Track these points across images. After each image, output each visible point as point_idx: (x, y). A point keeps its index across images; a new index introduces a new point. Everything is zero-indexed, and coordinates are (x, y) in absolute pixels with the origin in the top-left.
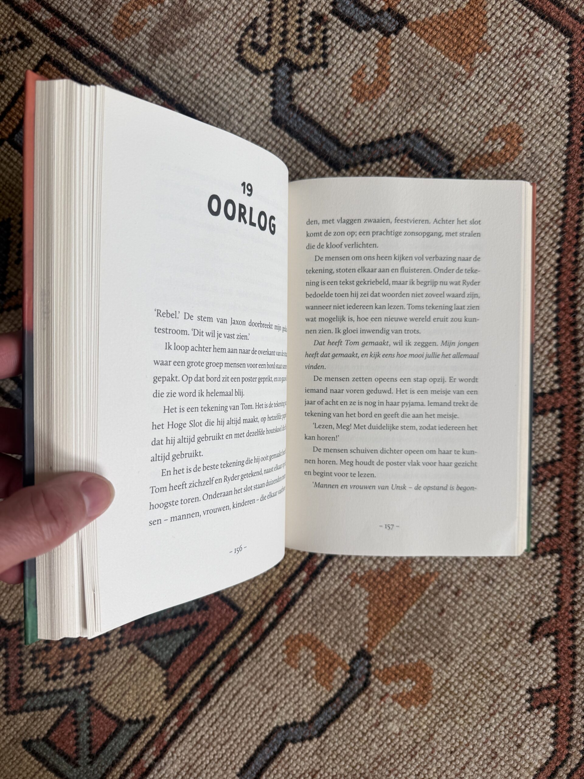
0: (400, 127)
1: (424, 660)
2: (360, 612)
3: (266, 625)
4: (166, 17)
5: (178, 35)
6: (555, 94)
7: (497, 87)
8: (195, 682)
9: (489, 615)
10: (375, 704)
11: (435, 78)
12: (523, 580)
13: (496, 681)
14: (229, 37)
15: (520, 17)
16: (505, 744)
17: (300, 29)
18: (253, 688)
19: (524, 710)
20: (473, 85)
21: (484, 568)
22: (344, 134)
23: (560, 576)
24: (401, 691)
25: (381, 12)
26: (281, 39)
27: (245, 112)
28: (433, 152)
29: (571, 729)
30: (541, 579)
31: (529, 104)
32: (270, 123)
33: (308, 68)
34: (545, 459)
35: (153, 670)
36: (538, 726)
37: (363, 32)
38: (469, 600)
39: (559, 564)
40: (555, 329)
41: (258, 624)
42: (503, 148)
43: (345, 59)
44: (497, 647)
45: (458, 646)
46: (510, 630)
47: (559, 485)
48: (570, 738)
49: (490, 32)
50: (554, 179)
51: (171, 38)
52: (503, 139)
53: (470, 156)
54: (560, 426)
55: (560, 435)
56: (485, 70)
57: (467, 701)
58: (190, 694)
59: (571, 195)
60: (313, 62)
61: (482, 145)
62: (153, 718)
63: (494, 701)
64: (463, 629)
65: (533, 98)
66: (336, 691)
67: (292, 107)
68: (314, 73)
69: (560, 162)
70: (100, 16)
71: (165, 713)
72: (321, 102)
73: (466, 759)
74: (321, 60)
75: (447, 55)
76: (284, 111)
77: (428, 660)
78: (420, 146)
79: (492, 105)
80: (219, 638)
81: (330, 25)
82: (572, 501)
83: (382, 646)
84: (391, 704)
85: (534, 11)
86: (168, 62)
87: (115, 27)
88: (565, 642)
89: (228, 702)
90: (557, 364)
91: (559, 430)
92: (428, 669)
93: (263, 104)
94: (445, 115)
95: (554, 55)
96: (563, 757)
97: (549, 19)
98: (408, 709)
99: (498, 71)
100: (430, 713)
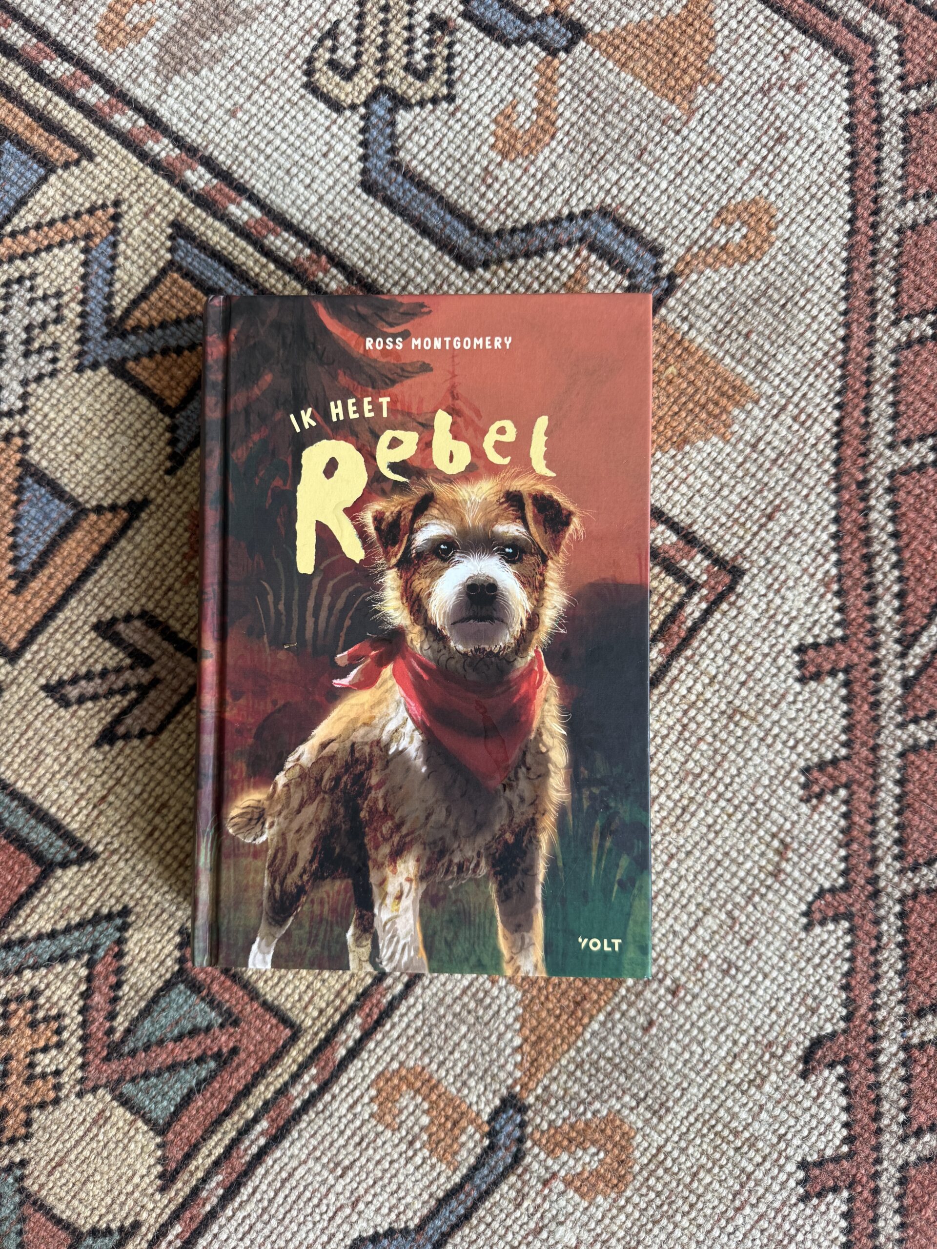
0: (574, 201)
1: (619, 1111)
2: (507, 1027)
3: (342, 1052)
4: (187, 16)
5: (207, 46)
6: (826, 152)
7: (733, 139)
8: (213, 1158)
9: (729, 1030)
10: (533, 1194)
11: (631, 123)
12: (788, 968)
13: (745, 1149)
14: (292, 50)
15: (769, 31)
17: (409, 41)
18: (318, 1168)
19: (794, 1200)
20: (693, 137)
21: (721, 948)
22: (482, 210)
23: (852, 960)
24: (579, 1169)
25: (542, 17)
26: (379, 55)
27: (316, 171)
28: (628, 243)
29: (876, 1234)
30: (819, 965)
31: (785, 168)
32: (359, 191)
33: (422, 104)
34: (821, 756)
35: (139, 1137)
36: (818, 1229)
37: (514, 47)
38: (695, 1004)
39: (848, 939)
40: (835, 536)
41: (328, 1051)
42: (745, 237)
43: (482, 90)
44: (745, 1086)
45: (678, 1085)
46: (767, 1057)
47: (846, 802)
49: (720, 52)
50: (829, 289)
51: (194, 49)
52: (744, 223)
53: (689, 249)
54: (845, 699)
55: (846, 715)
56: (714, 112)
57: (695, 1185)
58: (204, 1180)
59: (856, 316)
60: (430, 94)
61: (709, 233)
62: (136, 1225)
63: (742, 1186)
64: (687, 1055)
65: (791, 159)
66: (465, 1171)
67: (396, 166)
68: (433, 111)
69: (838, 262)
70: (76, 11)
71: (160, 1215)
72: (443, 158)
74: (445, 90)
75: (651, 87)
76: (381, 172)
77: (626, 1112)
78: (606, 232)
79: (724, 169)
80: (258, 1076)
81: (459, 35)
82: (869, 828)
83: (546, 1088)
84: (562, 1194)
85: (791, 21)
86: (188, 89)
87: (102, 30)
88: (862, 1077)
89: (272, 1194)
90: (838, 594)
91: (844, 707)
92: (626, 1128)
93: (346, 159)
94: (648, 183)
95: (825, 91)
97: (816, 35)
98: (592, 1202)
99: (733, 114)
100: (630, 1208)
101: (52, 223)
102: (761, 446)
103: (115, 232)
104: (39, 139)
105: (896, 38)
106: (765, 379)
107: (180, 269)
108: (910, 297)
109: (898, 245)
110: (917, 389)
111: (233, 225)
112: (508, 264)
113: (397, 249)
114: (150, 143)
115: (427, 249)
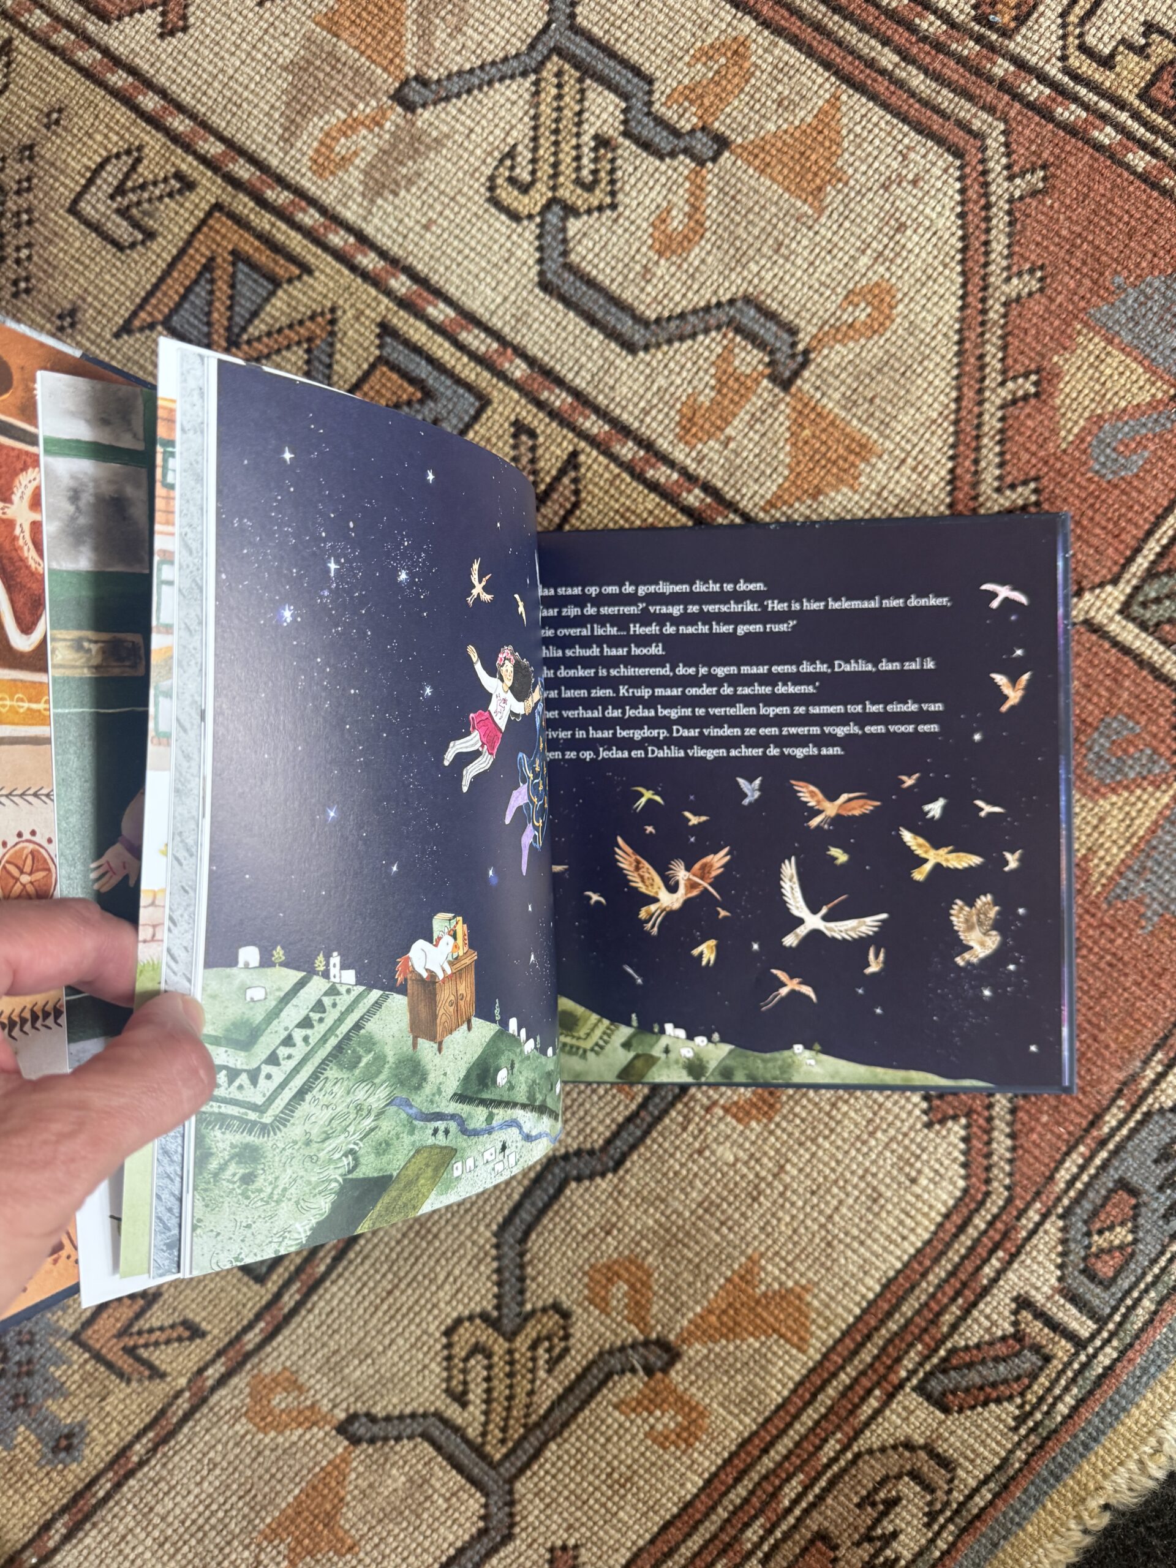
0: (721, 291)
4: (386, 147)
5: (404, 171)
6: (941, 238)
10: (697, 1119)
11: (769, 222)
14: (477, 169)
15: (889, 134)
16: (893, 1179)
19: (919, 1126)
20: (823, 231)
22: (642, 302)
24: (736, 1100)
25: (692, 131)
26: (551, 172)
27: (500, 275)
28: (768, 325)
29: (989, 1155)
31: (904, 254)
32: (537, 290)
33: (589, 212)
36: (941, 1150)
37: (668, 160)
42: (869, 315)
43: (641, 198)
48: (988, 1169)
49: (846, 155)
50: (943, 357)
51: (393, 175)
52: (868, 304)
53: (821, 328)
56: (841, 208)
59: (966, 380)
60: (596, 203)
61: (838, 313)
63: (875, 1114)
65: (910, 246)
66: (641, 1102)
67: (569, 267)
68: (598, 218)
69: (951, 333)
70: (292, 146)
72: (608, 259)
73: (835, 1202)
74: (608, 200)
75: (787, 189)
76: (555, 273)
78: (749, 317)
79: (851, 257)
81: (620, 151)
84: (721, 1119)
85: (909, 124)
86: (390, 209)
87: (315, 162)
93: (525, 263)
94: (785, 273)
95: (939, 184)
96: (980, 1197)
97: (930, 135)
98: (747, 1126)
99: (858, 209)
100: (779, 1132)
101: (280, 331)
102: (885, 494)
103: (332, 334)
104: (264, 257)
105: (1003, 132)
106: (888, 437)
107: (387, 363)
108: (1016, 361)
109: (1005, 316)
110: (1021, 440)
111: (431, 324)
112: (665, 348)
113: (571, 339)
114: (359, 257)
115: (596, 338)
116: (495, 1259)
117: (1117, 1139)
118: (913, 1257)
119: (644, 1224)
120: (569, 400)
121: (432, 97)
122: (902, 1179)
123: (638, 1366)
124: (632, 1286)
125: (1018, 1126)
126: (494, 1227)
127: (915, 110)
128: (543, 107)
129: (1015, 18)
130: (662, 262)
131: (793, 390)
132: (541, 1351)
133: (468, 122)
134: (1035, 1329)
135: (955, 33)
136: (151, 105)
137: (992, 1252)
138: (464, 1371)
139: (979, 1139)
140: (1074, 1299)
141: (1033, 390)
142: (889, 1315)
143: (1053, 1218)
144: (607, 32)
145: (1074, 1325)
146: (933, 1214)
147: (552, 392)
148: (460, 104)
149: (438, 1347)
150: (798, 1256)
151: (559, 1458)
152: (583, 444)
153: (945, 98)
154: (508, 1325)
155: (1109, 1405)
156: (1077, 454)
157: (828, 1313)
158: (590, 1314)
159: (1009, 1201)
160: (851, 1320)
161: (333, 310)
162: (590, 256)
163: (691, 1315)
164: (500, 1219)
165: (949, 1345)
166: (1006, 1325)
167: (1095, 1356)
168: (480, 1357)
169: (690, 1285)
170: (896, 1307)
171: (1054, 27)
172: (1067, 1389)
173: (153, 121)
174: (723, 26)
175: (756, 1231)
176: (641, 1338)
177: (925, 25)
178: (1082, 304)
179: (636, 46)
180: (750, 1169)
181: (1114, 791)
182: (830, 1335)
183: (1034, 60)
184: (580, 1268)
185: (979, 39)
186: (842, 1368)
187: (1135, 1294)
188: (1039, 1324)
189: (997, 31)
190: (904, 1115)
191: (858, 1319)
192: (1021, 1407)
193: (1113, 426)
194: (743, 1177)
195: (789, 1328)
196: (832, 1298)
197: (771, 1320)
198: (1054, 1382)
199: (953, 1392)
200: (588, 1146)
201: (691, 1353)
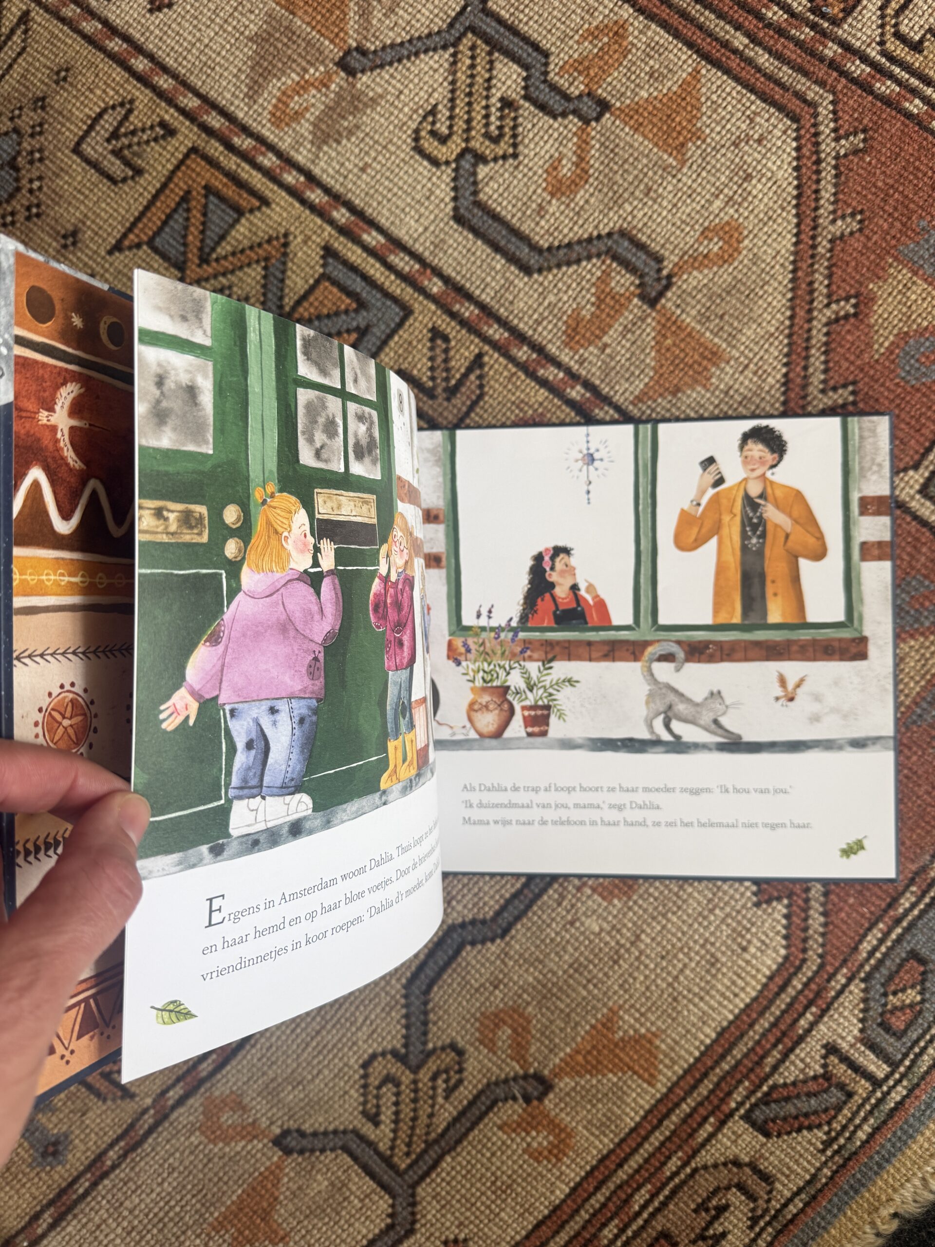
0: (601, 226)
4: (332, 104)
5: (346, 124)
6: (780, 187)
10: (570, 897)
11: (641, 171)
14: (405, 124)
15: (739, 101)
16: (728, 947)
19: (749, 905)
20: (684, 179)
22: (537, 234)
25: (580, 96)
26: (465, 127)
27: (422, 210)
28: (639, 254)
29: (805, 929)
31: (750, 199)
32: (452, 223)
33: (495, 160)
36: (767, 925)
37: (560, 119)
42: (721, 248)
43: (537, 150)
48: (805, 940)
49: (704, 118)
50: (780, 283)
51: (337, 127)
52: (720, 239)
53: (681, 258)
56: (700, 161)
59: (799, 302)
60: (501, 153)
61: (696, 246)
65: (754, 192)
67: (478, 204)
68: (503, 165)
69: (787, 264)
70: (255, 102)
72: (510, 198)
73: (680, 965)
74: (511, 150)
75: (656, 145)
76: (467, 209)
78: (624, 247)
79: (707, 201)
81: (521, 111)
84: (589, 897)
85: (756, 94)
86: (334, 154)
87: (274, 115)
93: (442, 200)
94: (653, 212)
95: (779, 143)
96: (797, 963)
97: (773, 103)
98: (610, 903)
99: (713, 162)
100: (636, 908)
101: (242, 251)
102: (731, 392)
103: (285, 254)
104: (230, 191)
105: (832, 102)
106: (734, 347)
107: (329, 279)
108: (839, 287)
109: (831, 250)
111: (366, 248)
112: (555, 271)
113: (478, 263)
114: (308, 193)
115: (499, 262)
116: (403, 1006)
117: (910, 918)
118: (743, 1011)
119: (525, 981)
120: (477, 312)
121: (369, 64)
122: (735, 947)
123: (518, 1095)
124: (515, 1030)
125: (830, 906)
126: (404, 981)
127: (761, 83)
128: (459, 74)
129: (843, 10)
130: (554, 201)
131: (658, 307)
132: (440, 1082)
133: (398, 85)
134: (840, 1070)
135: (794, 21)
136: (141, 67)
137: (807, 1008)
138: (378, 1097)
139: (798, 916)
140: (873, 1047)
141: (852, 311)
142: (723, 1057)
143: (857, 981)
144: (512, 14)
145: (872, 1068)
146: (759, 976)
147: (462, 305)
148: (392, 71)
149: (357, 1077)
150: (649, 1009)
151: (453, 1168)
152: (486, 348)
153: (785, 74)
154: (413, 1060)
155: (899, 1133)
156: (887, 364)
157: (673, 1055)
158: (480, 1052)
159: (821, 967)
160: (692, 1060)
161: (286, 235)
162: (495, 196)
163: (562, 1055)
164: (409, 974)
165: (771, 1082)
166: (817, 1067)
167: (888, 1093)
168: (390, 1086)
169: (561, 1030)
170: (728, 1051)
171: (874, 18)
172: (865, 1119)
173: (143, 79)
174: (607, 12)
175: (616, 987)
176: (521, 1072)
177: (770, 14)
178: (894, 242)
179: (536, 26)
180: (612, 937)
181: (912, 636)
182: (674, 1073)
183: (858, 44)
184: (473, 1015)
185: (814, 26)
186: (684, 1099)
187: (922, 1044)
188: (843, 1067)
189: (828, 20)
190: (738, 896)
191: (697, 1060)
192: (828, 1133)
193: (917, 342)
194: (606, 944)
195: (641, 1066)
196: (676, 1043)
197: (627, 1059)
198: (855, 1114)
199: (773, 1121)
200: (481, 916)
201: (562, 1085)
